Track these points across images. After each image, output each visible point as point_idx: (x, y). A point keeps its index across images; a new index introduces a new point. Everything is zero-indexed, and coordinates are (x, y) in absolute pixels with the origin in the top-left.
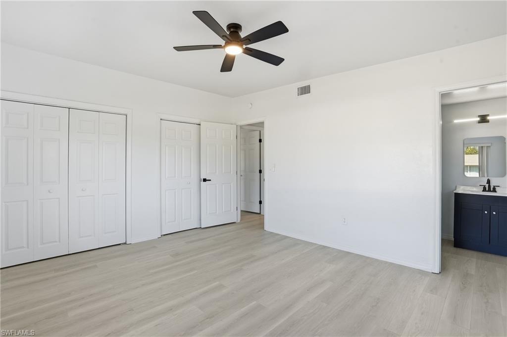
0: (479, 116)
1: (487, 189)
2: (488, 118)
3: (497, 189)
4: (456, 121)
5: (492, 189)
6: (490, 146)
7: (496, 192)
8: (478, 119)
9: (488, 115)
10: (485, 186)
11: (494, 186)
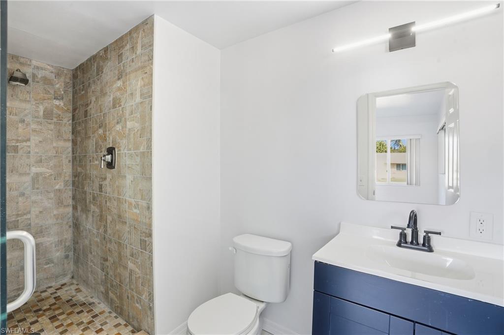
0: (390, 29)
1: (409, 239)
2: (414, 29)
3: (435, 240)
4: (337, 49)
5: (421, 241)
6: (419, 139)
7: (430, 250)
8: (389, 36)
9: (413, 23)
10: (403, 229)
11: (427, 232)
